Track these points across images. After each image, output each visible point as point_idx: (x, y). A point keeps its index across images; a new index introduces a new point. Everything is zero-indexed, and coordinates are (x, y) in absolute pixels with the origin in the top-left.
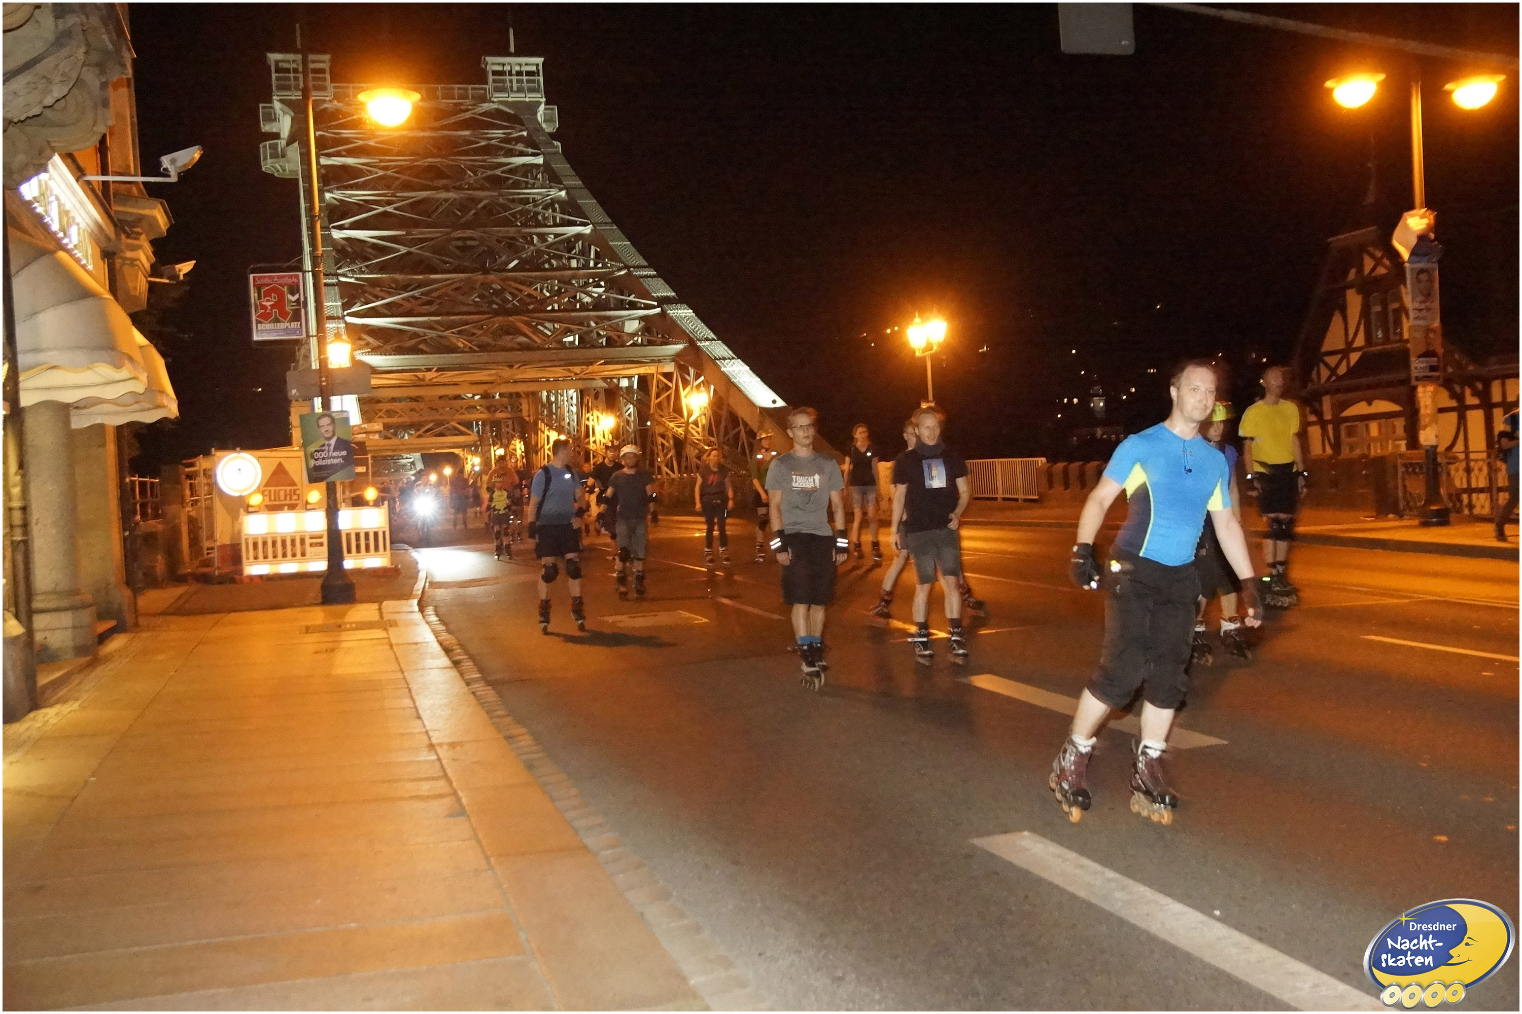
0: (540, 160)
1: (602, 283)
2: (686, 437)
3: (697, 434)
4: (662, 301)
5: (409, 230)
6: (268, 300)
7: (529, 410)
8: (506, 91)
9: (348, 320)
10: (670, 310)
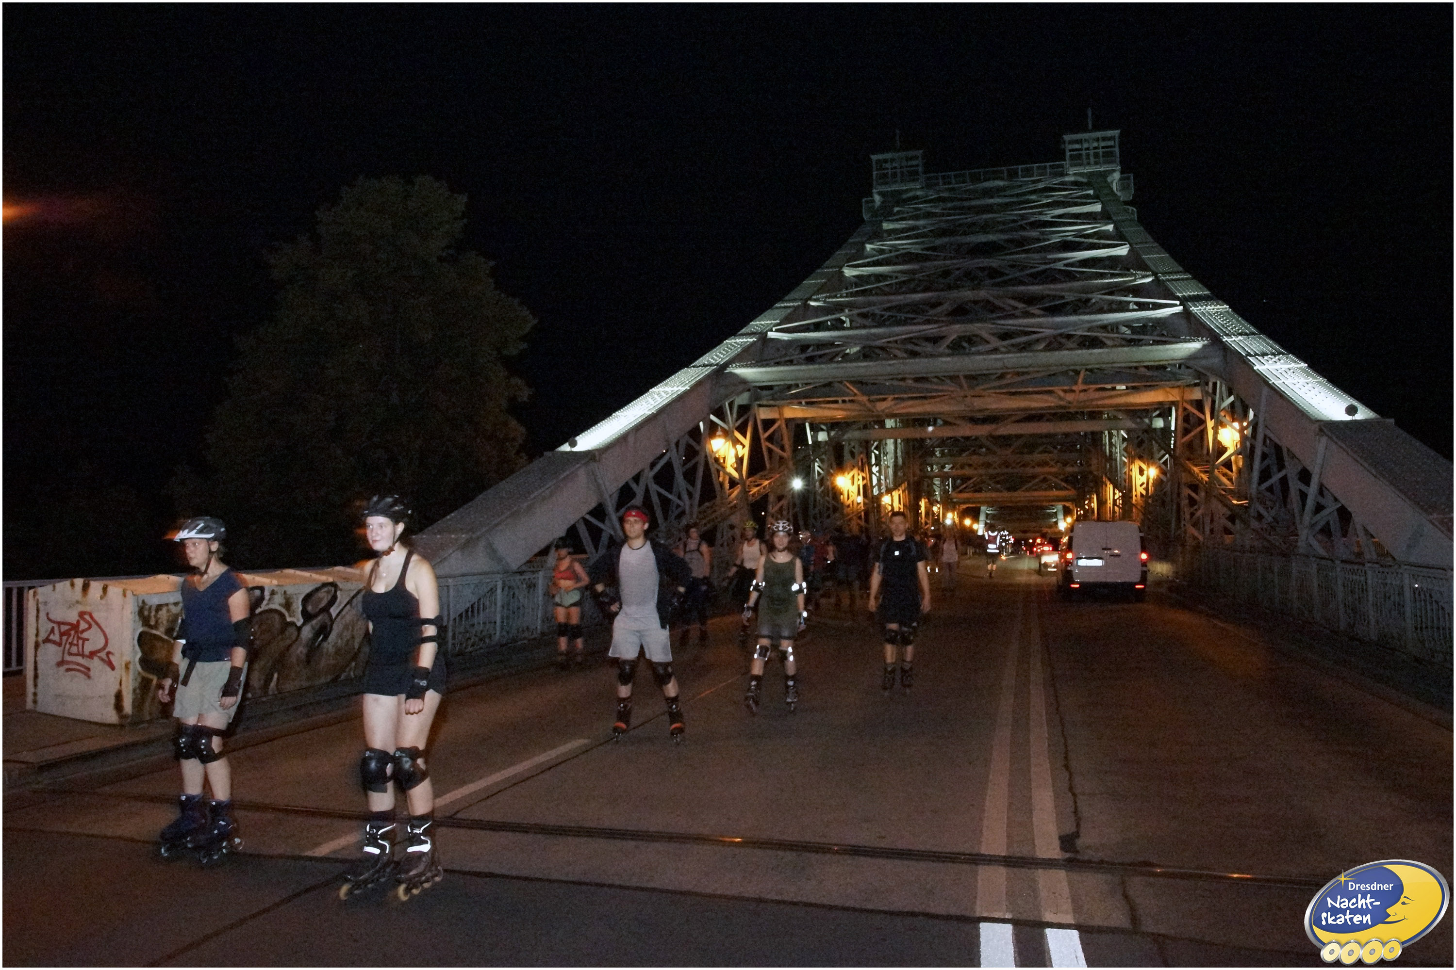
8: (1080, 165)
9: (771, 335)
10: (1196, 306)
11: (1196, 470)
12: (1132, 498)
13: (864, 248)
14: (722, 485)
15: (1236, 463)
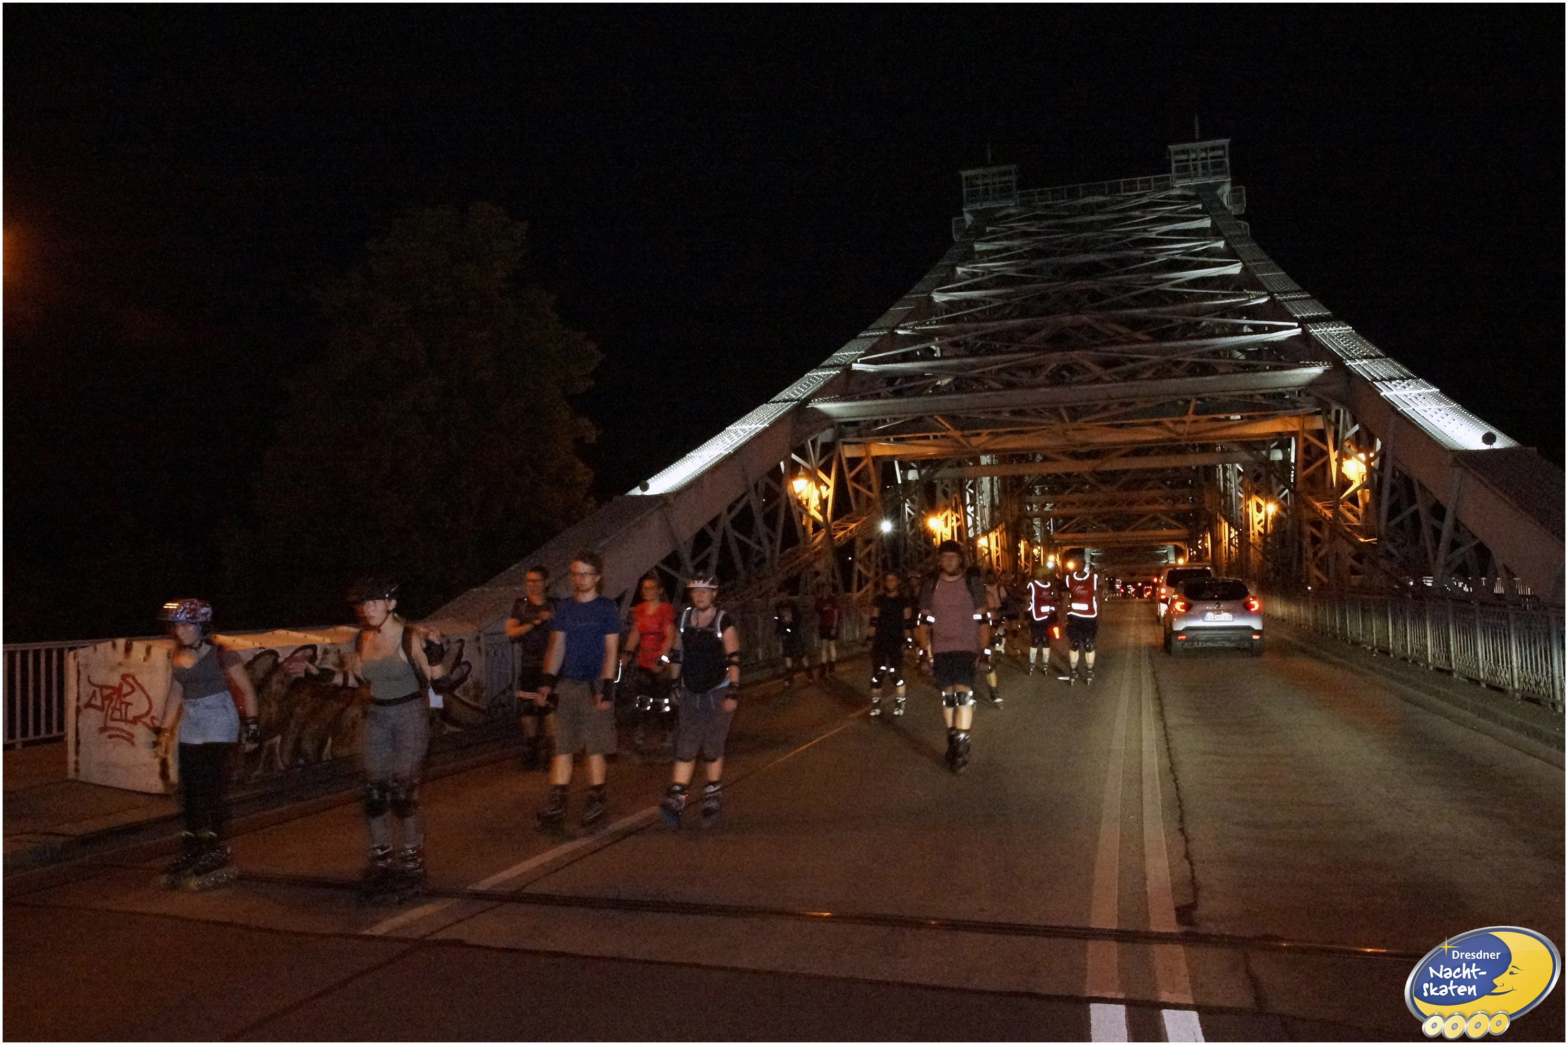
3: (1353, 518)
4: (1307, 322)
8: (1189, 177)
9: (856, 367)
10: (1316, 328)
11: (1318, 505)
12: (1249, 536)
13: (954, 271)
14: (805, 528)
15: (1363, 498)
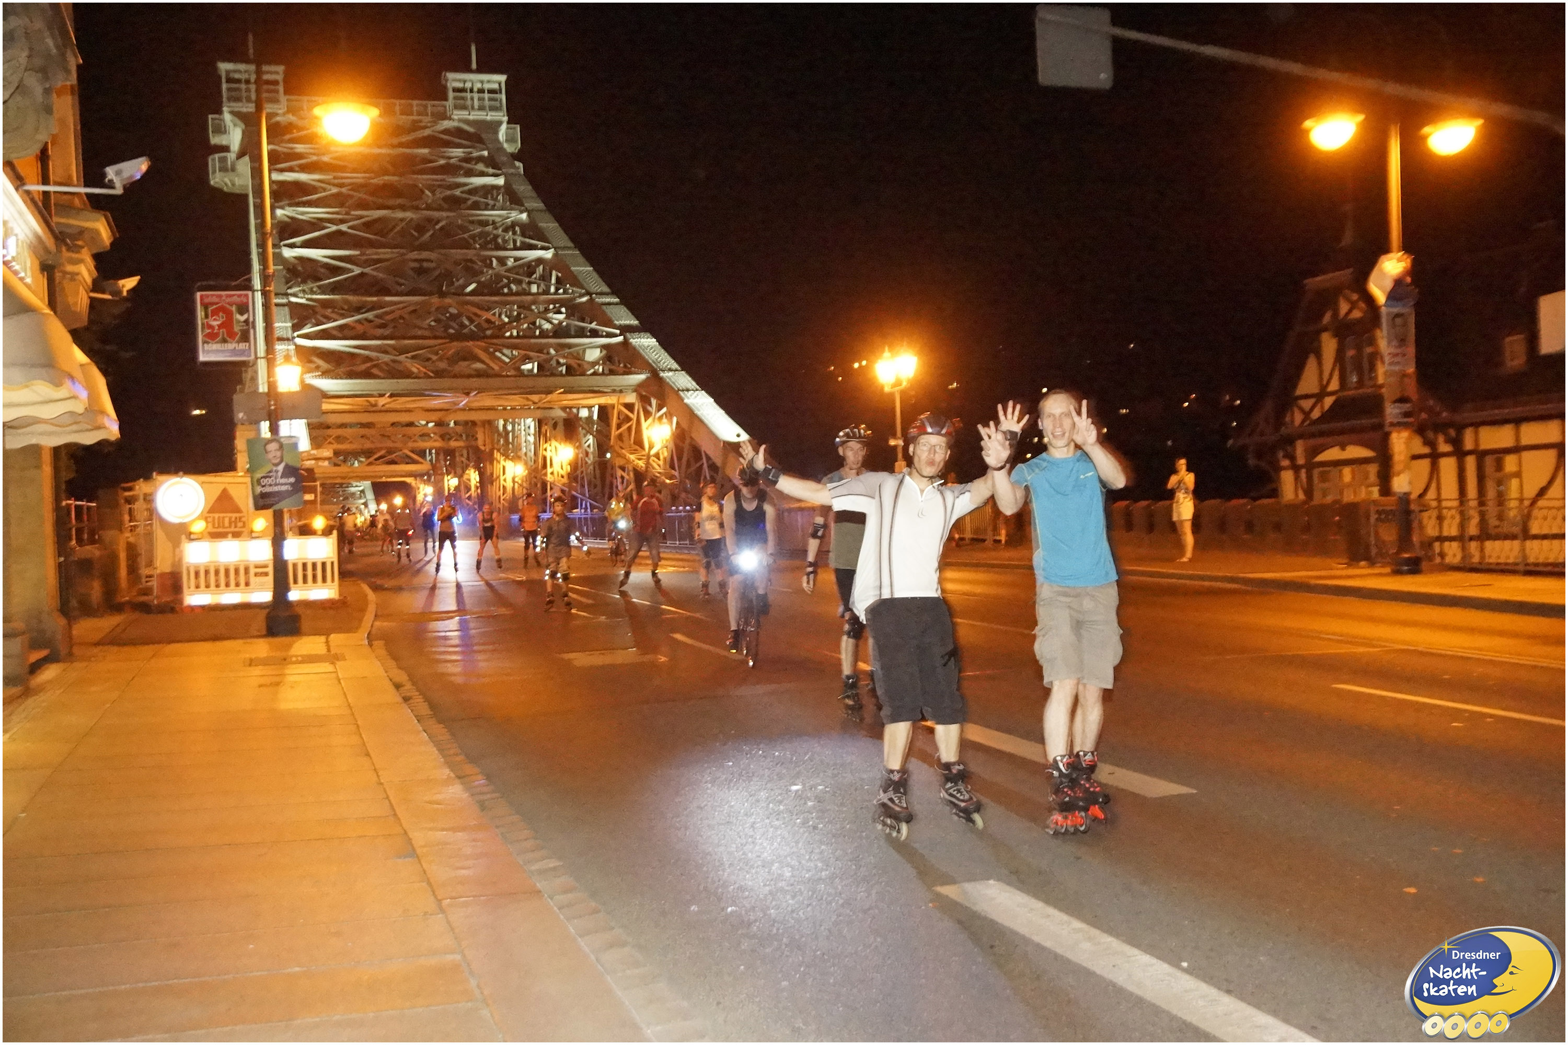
0: (501, 181)
1: (563, 310)
2: (647, 471)
3: (658, 467)
4: (625, 330)
5: (363, 250)
6: (215, 319)
7: (485, 441)
